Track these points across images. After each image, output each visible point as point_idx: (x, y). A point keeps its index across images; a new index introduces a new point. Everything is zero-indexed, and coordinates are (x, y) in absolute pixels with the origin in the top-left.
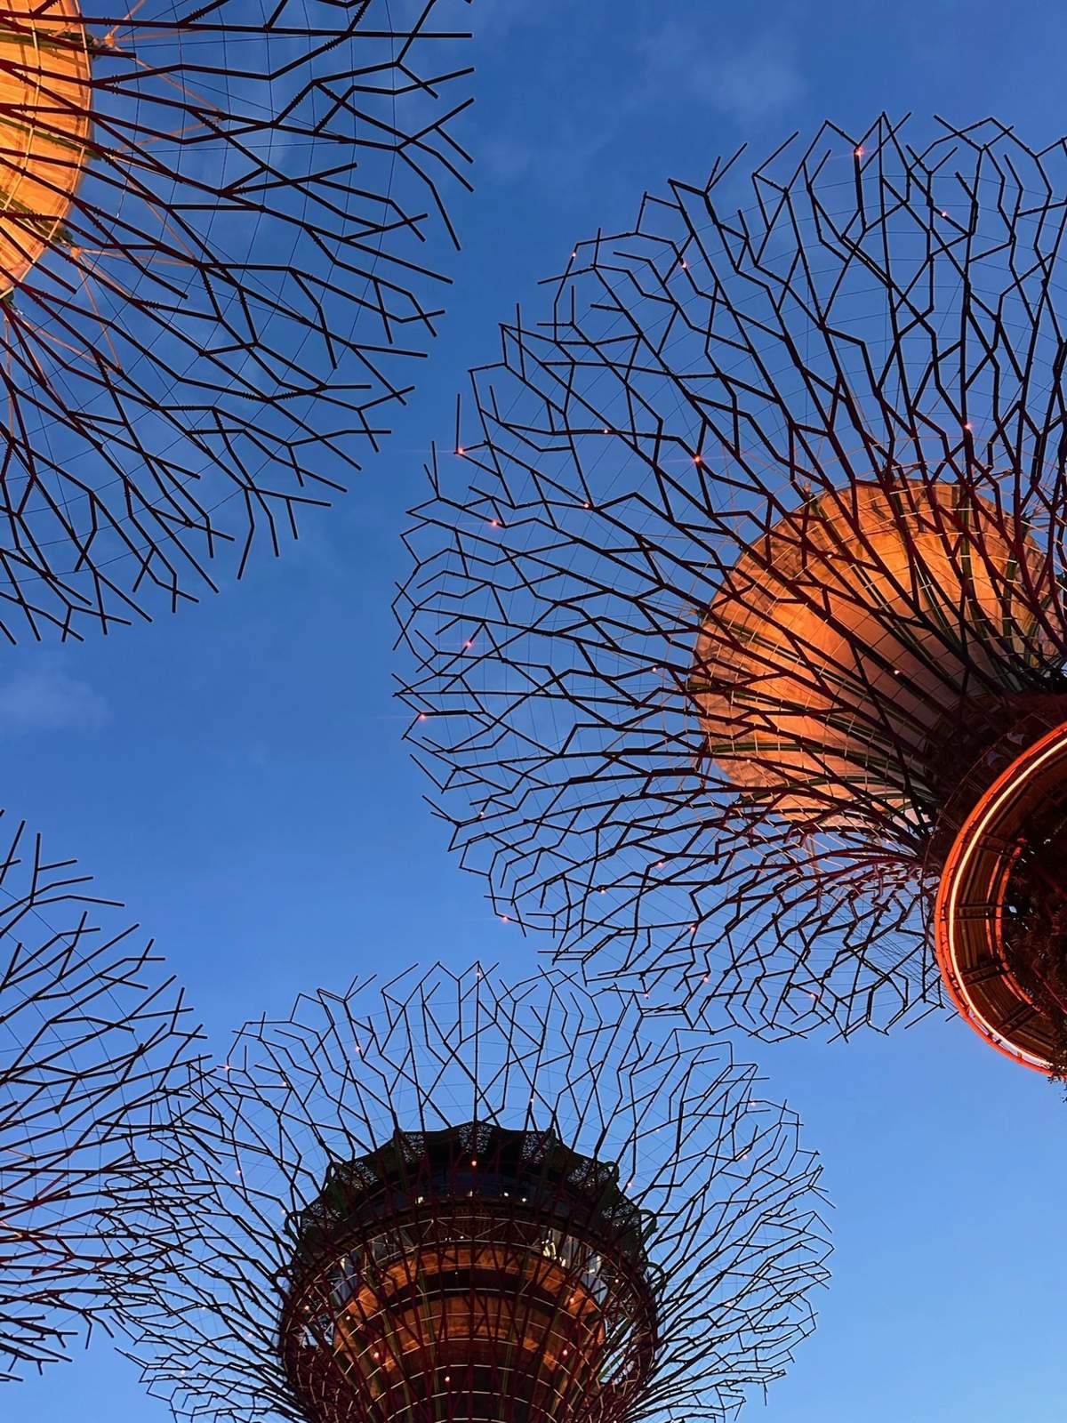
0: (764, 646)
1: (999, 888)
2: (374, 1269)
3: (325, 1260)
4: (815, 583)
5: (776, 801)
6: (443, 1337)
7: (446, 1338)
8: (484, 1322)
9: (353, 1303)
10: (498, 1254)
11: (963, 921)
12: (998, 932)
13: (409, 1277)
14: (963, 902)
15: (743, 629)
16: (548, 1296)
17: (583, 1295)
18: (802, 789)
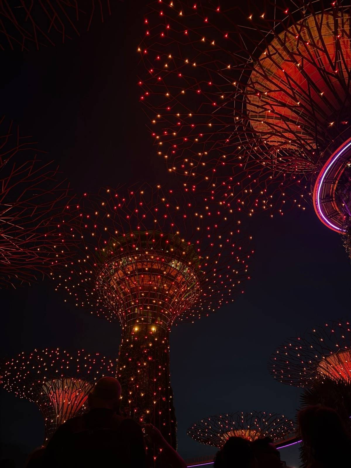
0: (275, 78)
1: (338, 175)
2: (123, 266)
3: (108, 263)
4: (300, 54)
5: (269, 137)
6: (142, 284)
7: (143, 284)
8: (154, 281)
9: (116, 274)
10: (159, 265)
11: (324, 184)
12: (335, 188)
13: (133, 269)
14: (326, 178)
15: (269, 70)
16: (172, 276)
17: (182, 277)
18: (278, 134)
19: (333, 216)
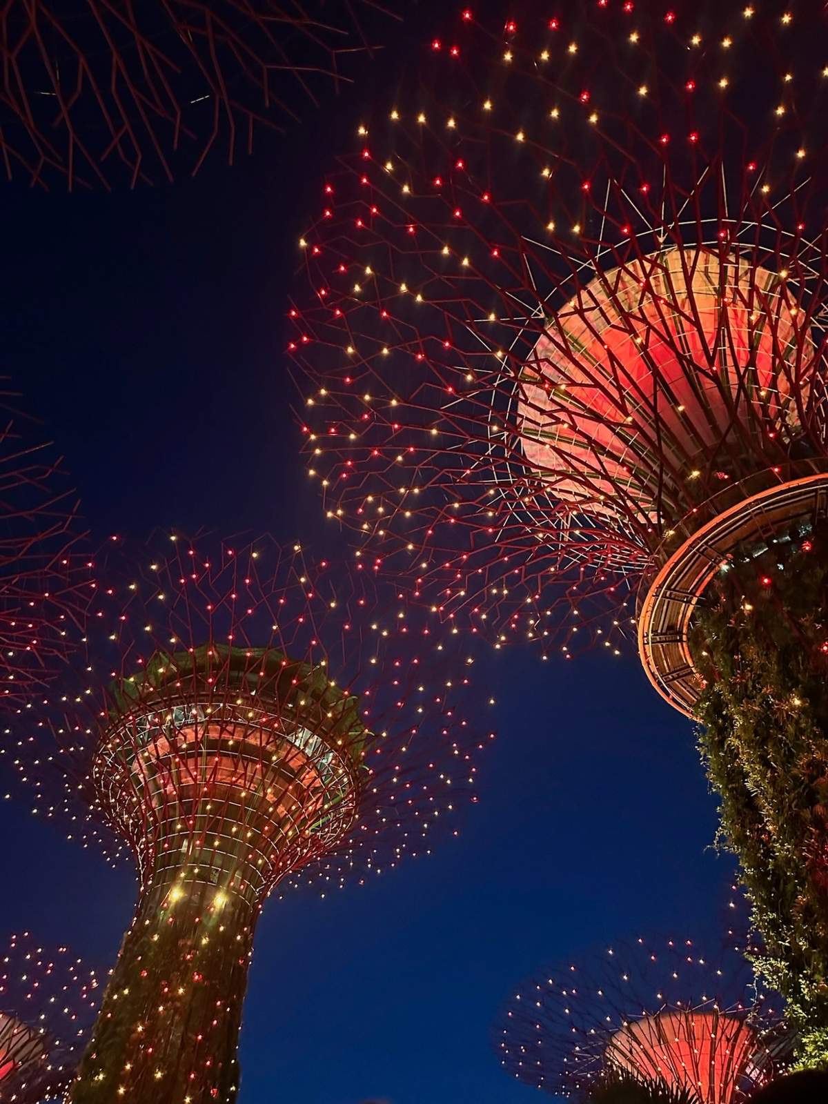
0: (587, 359)
1: (700, 585)
2: (172, 727)
3: (138, 713)
4: (644, 320)
5: (557, 481)
6: (212, 780)
7: (214, 781)
8: (243, 777)
9: (152, 745)
10: (263, 736)
11: (667, 600)
12: (689, 614)
13: (196, 737)
14: (673, 587)
15: (576, 341)
16: (291, 771)
17: (315, 775)
18: (580, 478)
19: (679, 677)
